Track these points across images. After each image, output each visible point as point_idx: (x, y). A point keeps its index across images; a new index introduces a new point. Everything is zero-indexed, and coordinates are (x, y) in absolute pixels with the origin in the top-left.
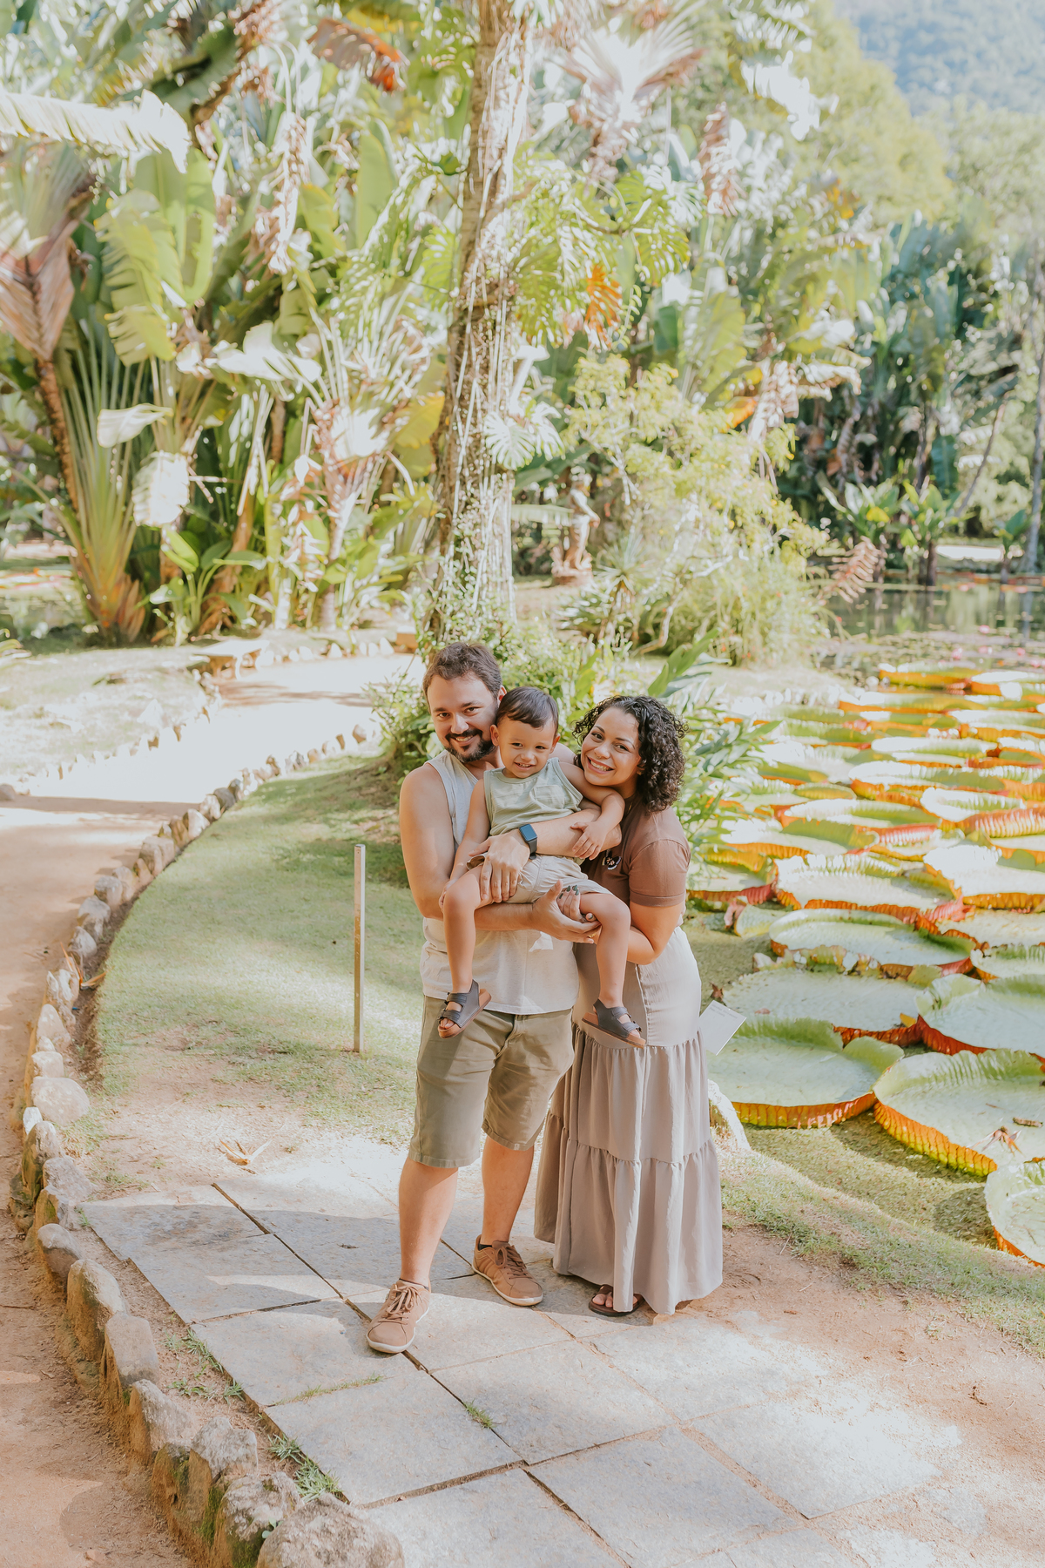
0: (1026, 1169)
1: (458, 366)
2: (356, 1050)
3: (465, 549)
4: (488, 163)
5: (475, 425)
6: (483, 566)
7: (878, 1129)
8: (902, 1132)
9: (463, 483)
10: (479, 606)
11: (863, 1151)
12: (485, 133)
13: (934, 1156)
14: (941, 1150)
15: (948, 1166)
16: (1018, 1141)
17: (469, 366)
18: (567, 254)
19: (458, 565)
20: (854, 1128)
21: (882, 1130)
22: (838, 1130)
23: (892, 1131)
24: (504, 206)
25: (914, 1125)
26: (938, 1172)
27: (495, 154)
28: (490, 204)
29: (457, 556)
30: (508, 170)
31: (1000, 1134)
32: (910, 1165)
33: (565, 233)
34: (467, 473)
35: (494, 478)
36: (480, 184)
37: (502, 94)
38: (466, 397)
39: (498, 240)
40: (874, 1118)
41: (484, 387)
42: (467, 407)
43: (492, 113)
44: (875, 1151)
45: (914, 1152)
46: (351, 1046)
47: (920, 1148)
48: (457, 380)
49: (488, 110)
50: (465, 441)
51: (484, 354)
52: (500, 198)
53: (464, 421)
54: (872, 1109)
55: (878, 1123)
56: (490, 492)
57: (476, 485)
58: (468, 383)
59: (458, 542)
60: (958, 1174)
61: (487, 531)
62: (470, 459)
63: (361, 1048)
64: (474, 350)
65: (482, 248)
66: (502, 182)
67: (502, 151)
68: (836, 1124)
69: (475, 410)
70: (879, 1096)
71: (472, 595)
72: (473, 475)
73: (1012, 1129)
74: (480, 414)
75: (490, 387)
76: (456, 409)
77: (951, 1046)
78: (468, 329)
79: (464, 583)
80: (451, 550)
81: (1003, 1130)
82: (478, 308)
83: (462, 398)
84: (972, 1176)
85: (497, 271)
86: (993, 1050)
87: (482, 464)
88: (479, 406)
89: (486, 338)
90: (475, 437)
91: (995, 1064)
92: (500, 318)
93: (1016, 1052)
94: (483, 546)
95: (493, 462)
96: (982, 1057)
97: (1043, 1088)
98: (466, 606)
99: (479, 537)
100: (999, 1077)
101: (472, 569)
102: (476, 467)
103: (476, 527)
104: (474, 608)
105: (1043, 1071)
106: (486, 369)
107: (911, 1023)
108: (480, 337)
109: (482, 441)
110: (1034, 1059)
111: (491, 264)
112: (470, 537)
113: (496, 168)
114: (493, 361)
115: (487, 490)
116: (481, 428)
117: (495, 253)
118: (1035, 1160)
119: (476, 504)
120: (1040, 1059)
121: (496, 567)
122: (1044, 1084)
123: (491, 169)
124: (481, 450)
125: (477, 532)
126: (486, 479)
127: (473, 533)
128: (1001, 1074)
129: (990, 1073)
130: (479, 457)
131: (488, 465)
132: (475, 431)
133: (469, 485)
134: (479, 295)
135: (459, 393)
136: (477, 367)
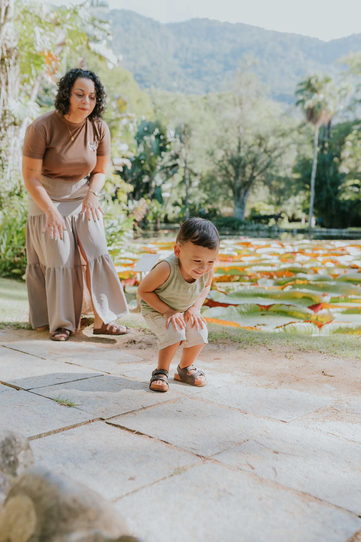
3: (3, 154)
5: (4, 105)
6: (10, 162)
10: (10, 178)
18: (38, 38)
24: (11, 20)
28: (5, 18)
30: (12, 6)
34: (2, 125)
35: (13, 127)
39: (9, 33)
41: (7, 90)
51: (6, 77)
52: (9, 16)
56: (12, 133)
57: (6, 130)
61: (11, 149)
62: (2, 119)
64: (2, 76)
65: (2, 35)
66: (9, 9)
69: (4, 100)
71: (6, 173)
72: (4, 126)
73: (259, 326)
74: (5, 102)
75: (10, 92)
77: (225, 305)
79: (3, 168)
81: (255, 327)
82: (3, 60)
85: (9, 45)
86: (242, 305)
87: (8, 121)
88: (5, 98)
89: (6, 71)
90: (4, 111)
91: (243, 310)
92: (11, 63)
93: (251, 304)
94: (10, 155)
95: (13, 120)
96: (238, 307)
97: (263, 317)
98: (4, 177)
99: (8, 151)
100: (245, 314)
101: (6, 163)
102: (5, 123)
103: (7, 146)
104: (8, 178)
105: (262, 310)
106: (7, 84)
107: (207, 301)
108: (4, 70)
109: (7, 112)
110: (257, 306)
111: (7, 42)
112: (4, 150)
113: (7, 4)
114: (10, 80)
115: (11, 131)
116: (6, 108)
117: (8, 38)
118: (277, 327)
119: (6, 137)
120: (259, 305)
121: (16, 164)
122: (263, 315)
123: (4, 4)
124: (7, 116)
125: (7, 149)
126: (10, 127)
127: (6, 149)
128: (246, 313)
129: (242, 313)
130: (6, 118)
131: (10, 122)
132: (4, 108)
133: (3, 130)
134: (3, 54)
136: (4, 83)
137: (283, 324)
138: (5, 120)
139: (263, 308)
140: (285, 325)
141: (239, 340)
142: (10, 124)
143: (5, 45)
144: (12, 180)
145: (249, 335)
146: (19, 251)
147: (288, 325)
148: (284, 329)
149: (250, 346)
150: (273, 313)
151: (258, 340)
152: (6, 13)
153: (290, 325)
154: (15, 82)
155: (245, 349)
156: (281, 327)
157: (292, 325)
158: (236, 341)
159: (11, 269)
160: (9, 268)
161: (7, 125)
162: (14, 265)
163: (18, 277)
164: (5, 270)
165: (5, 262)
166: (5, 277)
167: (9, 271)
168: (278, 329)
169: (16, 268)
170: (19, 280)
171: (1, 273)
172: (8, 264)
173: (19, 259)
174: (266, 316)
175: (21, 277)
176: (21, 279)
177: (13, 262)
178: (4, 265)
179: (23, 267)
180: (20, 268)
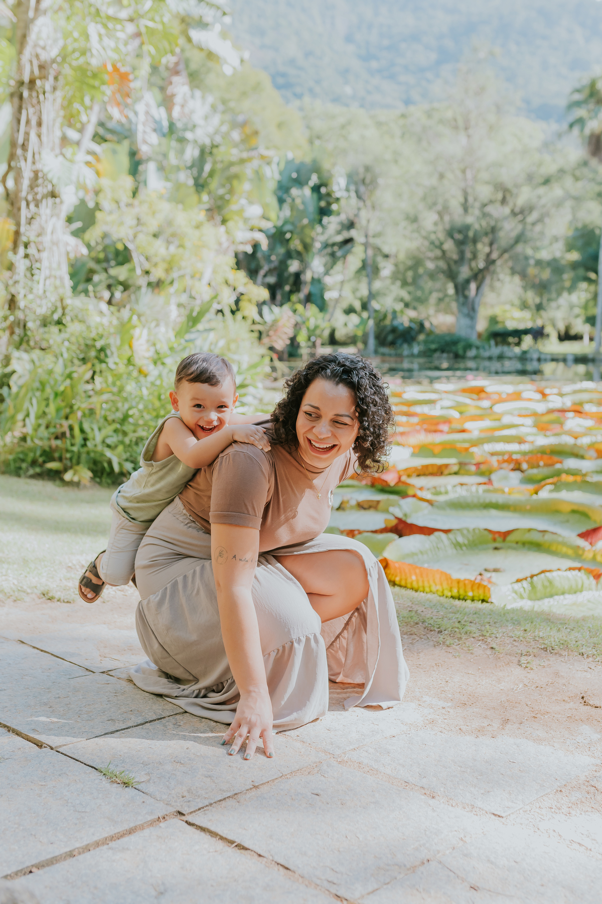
0: (513, 588)
1: (19, 121)
3: (32, 250)
5: (34, 163)
6: (45, 264)
9: (28, 205)
10: (45, 292)
13: (440, 593)
17: (28, 122)
19: (27, 262)
23: (402, 583)
24: (48, 11)
28: (37, 9)
29: (26, 256)
31: (479, 577)
33: (92, 29)
34: (30, 198)
35: (50, 201)
38: (26, 144)
41: (39, 136)
42: (27, 151)
48: (18, 131)
50: (27, 175)
51: (38, 112)
52: (44, 5)
53: (26, 160)
56: (48, 211)
57: (37, 206)
58: (27, 134)
59: (26, 246)
61: (47, 238)
62: (32, 187)
64: (31, 110)
69: (34, 154)
71: (38, 283)
72: (34, 199)
73: (487, 574)
74: (37, 156)
75: (44, 138)
76: (19, 152)
77: (427, 531)
78: (26, 94)
79: (32, 275)
80: (21, 250)
81: (481, 575)
82: (32, 82)
83: (23, 144)
85: (44, 56)
86: (458, 530)
87: (41, 191)
88: (36, 150)
89: (39, 102)
90: (34, 172)
91: (461, 539)
92: (48, 87)
93: (474, 530)
94: (44, 249)
95: (50, 188)
96: (451, 535)
97: (497, 552)
98: (35, 291)
99: (41, 243)
101: (37, 265)
102: (36, 194)
103: (39, 235)
104: (41, 292)
105: (494, 539)
106: (39, 124)
108: (34, 101)
109: (40, 175)
110: (486, 532)
111: (39, 51)
112: (35, 242)
114: (45, 118)
115: (46, 209)
116: (38, 166)
117: (41, 43)
118: (518, 581)
119: (38, 219)
120: (490, 531)
121: (55, 265)
122: (497, 548)
124: (40, 181)
125: (40, 239)
126: (44, 201)
127: (37, 240)
128: (465, 545)
129: (458, 546)
130: (37, 186)
131: (45, 191)
132: (34, 168)
133: (32, 206)
134: (32, 72)
135: (20, 141)
136: (34, 122)
137: (528, 574)
138: (36, 189)
139: (497, 536)
140: (532, 577)
141: (439, 628)
142: (45, 197)
143: (37, 56)
144: (48, 294)
145: (458, 615)
146: (59, 430)
147: (539, 576)
148: (532, 583)
149: (456, 641)
150: (514, 545)
151: (473, 628)
153: (542, 575)
154: (54, 120)
155: (448, 646)
156: (526, 579)
157: (546, 576)
158: (432, 629)
159: (44, 462)
160: (41, 460)
161: (39, 197)
162: (48, 455)
163: (55, 476)
164: (34, 463)
165: (33, 450)
166: (32, 477)
167: (41, 466)
168: (519, 584)
169: (52, 459)
170: (58, 482)
171: (27, 470)
172: (38, 453)
173: (59, 442)
174: (501, 552)
175: (61, 475)
176: (62, 480)
177: (47, 449)
178: (31, 455)
179: (66, 459)
180: (60, 459)
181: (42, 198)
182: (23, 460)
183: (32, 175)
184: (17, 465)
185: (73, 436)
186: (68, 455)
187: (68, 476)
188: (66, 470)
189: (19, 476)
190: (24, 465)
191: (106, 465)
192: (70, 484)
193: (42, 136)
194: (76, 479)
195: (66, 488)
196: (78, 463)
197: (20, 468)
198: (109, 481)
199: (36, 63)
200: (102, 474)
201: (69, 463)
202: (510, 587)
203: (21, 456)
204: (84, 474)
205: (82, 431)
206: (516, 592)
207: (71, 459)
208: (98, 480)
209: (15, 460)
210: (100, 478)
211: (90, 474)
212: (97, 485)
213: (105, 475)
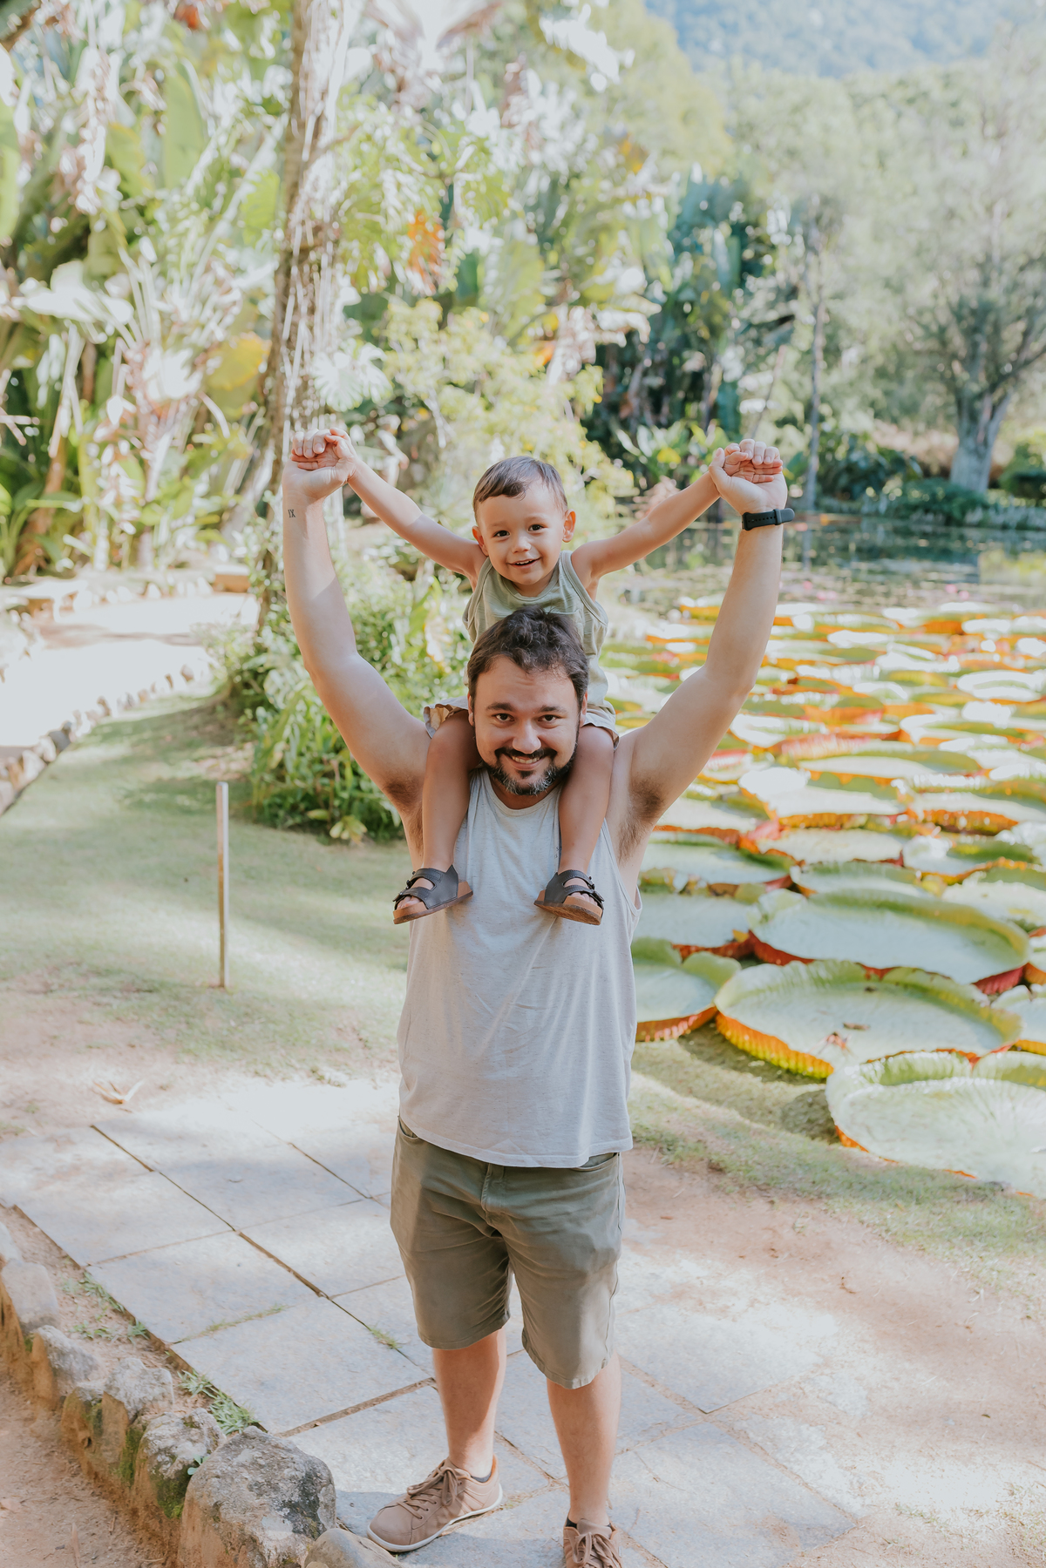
0: (861, 1070)
1: (284, 307)
2: (222, 985)
4: (310, 105)
5: (302, 366)
7: (720, 1038)
8: (744, 1042)
9: (292, 424)
11: (709, 1060)
12: (306, 77)
13: (775, 1062)
14: (782, 1055)
15: (788, 1071)
16: (849, 1044)
17: (296, 308)
18: (392, 200)
20: (699, 1039)
21: (725, 1040)
22: (684, 1041)
23: (734, 1041)
24: (328, 148)
25: (756, 1034)
26: (780, 1078)
27: (317, 95)
28: (313, 147)
30: (331, 113)
31: (832, 1038)
32: (755, 1072)
33: (388, 178)
34: (296, 414)
36: (302, 126)
37: (323, 37)
38: (293, 338)
39: (322, 184)
40: (715, 1029)
41: (311, 328)
42: (294, 349)
43: (314, 55)
44: (720, 1059)
45: (755, 1058)
46: (216, 981)
47: (761, 1055)
48: (283, 321)
49: (309, 52)
50: (293, 382)
51: (311, 294)
52: (324, 140)
53: (292, 362)
54: (713, 1020)
55: (720, 1034)
58: (295, 325)
60: (798, 1077)
62: (299, 401)
63: (227, 983)
64: (301, 292)
65: (306, 189)
66: (323, 124)
67: (324, 94)
68: (682, 1037)
69: (303, 353)
70: (721, 1007)
72: (302, 416)
73: (843, 1033)
74: (307, 356)
75: (317, 330)
76: (284, 350)
78: (294, 271)
81: (835, 1035)
82: (305, 251)
83: (289, 340)
84: (811, 1079)
85: (322, 213)
86: (822, 961)
87: (311, 405)
88: (306, 348)
89: (311, 280)
90: (302, 378)
91: (823, 974)
92: (325, 261)
93: (843, 962)
95: (323, 403)
96: (811, 967)
97: (868, 994)
100: (827, 985)
102: (304, 408)
105: (868, 977)
106: (312, 310)
107: (743, 938)
108: (306, 280)
109: (310, 383)
110: (858, 967)
111: (315, 207)
113: (318, 111)
114: (319, 303)
116: (309, 370)
117: (317, 195)
118: (870, 1061)
120: (864, 967)
122: (869, 990)
123: (313, 112)
124: (310, 391)
126: (315, 420)
128: (829, 982)
129: (819, 982)
130: (307, 398)
131: (316, 406)
132: (303, 373)
133: (298, 426)
134: (304, 237)
135: (286, 335)
136: (304, 309)
138: (304, 403)
139: (872, 973)
140: (887, 1057)
142: (316, 414)
143: (312, 214)
146: (327, 768)
147: (897, 1057)
148: (886, 1066)
150: (893, 987)
152: (316, 134)
153: (900, 1057)
156: (880, 1060)
157: (905, 1058)
159: (307, 809)
160: (302, 806)
161: (308, 412)
162: (312, 800)
163: (320, 828)
164: (294, 809)
165: (293, 793)
166: (293, 828)
167: (302, 814)
168: (870, 1065)
169: (316, 807)
170: (323, 837)
171: (286, 820)
172: (299, 797)
173: (326, 781)
174: (875, 996)
175: (328, 827)
176: (327, 834)
177: (311, 792)
178: (291, 800)
179: (334, 807)
180: (326, 805)
181: (313, 415)
182: (280, 806)
183: (299, 382)
184: (273, 811)
185: (343, 776)
186: (337, 803)
187: (335, 831)
188: (333, 821)
189: (274, 826)
190: (281, 813)
191: (384, 816)
192: (339, 840)
193: (314, 328)
194: (345, 836)
195: (332, 848)
196: (348, 813)
197: (276, 816)
198: (387, 835)
199: (310, 225)
200: (379, 826)
201: (337, 814)
202: (857, 1068)
203: (278, 801)
204: (355, 828)
205: (356, 773)
206: (864, 1076)
207: (340, 807)
208: (373, 834)
209: (270, 806)
210: (376, 832)
211: (363, 829)
212: (372, 842)
213: (382, 827)
